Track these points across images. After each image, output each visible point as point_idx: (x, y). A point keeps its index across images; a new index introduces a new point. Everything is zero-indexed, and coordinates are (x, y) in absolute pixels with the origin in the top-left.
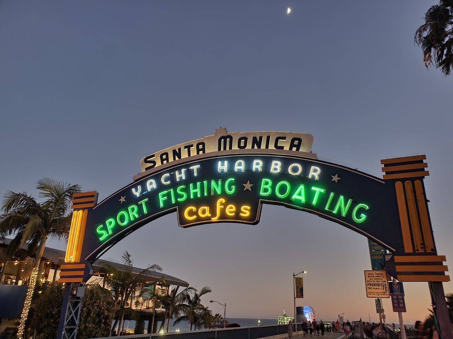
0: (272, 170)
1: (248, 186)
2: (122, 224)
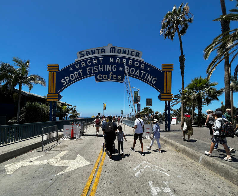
0: (129, 64)
1: (121, 69)
2: (72, 79)
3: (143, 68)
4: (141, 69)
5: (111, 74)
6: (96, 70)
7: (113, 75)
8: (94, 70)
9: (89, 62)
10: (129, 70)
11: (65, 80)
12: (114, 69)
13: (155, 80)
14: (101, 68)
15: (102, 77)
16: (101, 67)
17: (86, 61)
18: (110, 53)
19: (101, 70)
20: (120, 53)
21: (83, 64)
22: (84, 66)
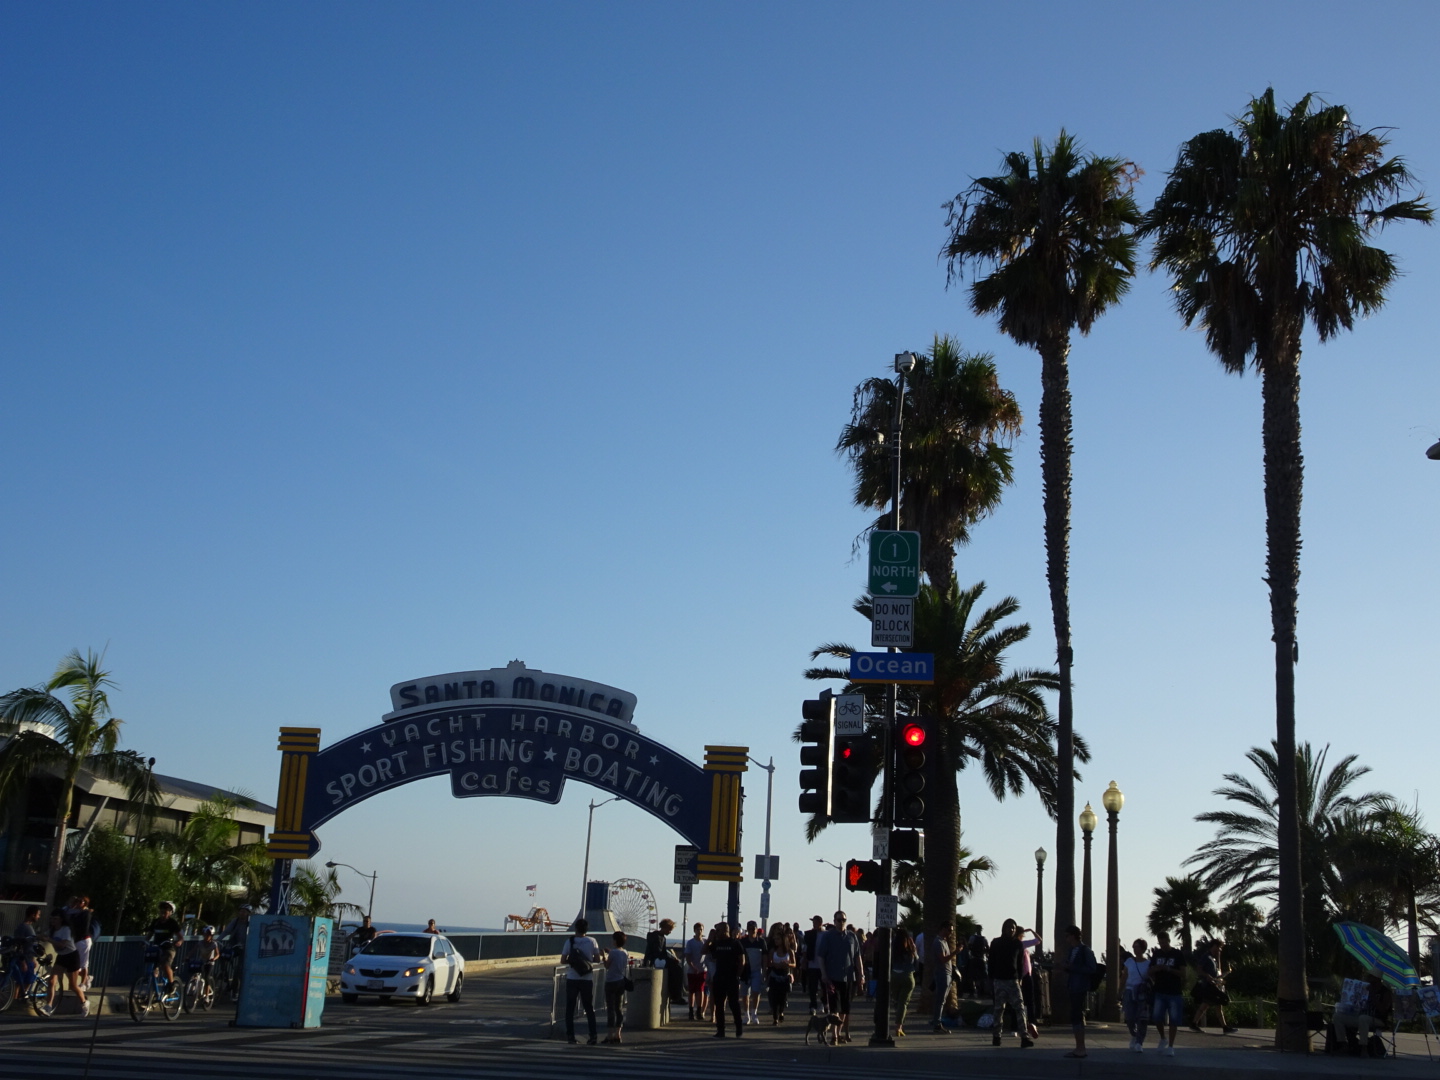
0: (582, 738)
1: (550, 755)
2: (367, 784)
3: (634, 756)
4: (626, 762)
5: (513, 774)
6: (458, 756)
7: (518, 776)
8: (451, 754)
9: (434, 727)
10: (582, 761)
11: (339, 786)
12: (526, 756)
13: (674, 803)
14: (477, 750)
15: (480, 783)
16: (477, 745)
17: (421, 721)
18: (515, 696)
19: (477, 755)
20: (550, 699)
21: (411, 732)
22: (413, 738)
